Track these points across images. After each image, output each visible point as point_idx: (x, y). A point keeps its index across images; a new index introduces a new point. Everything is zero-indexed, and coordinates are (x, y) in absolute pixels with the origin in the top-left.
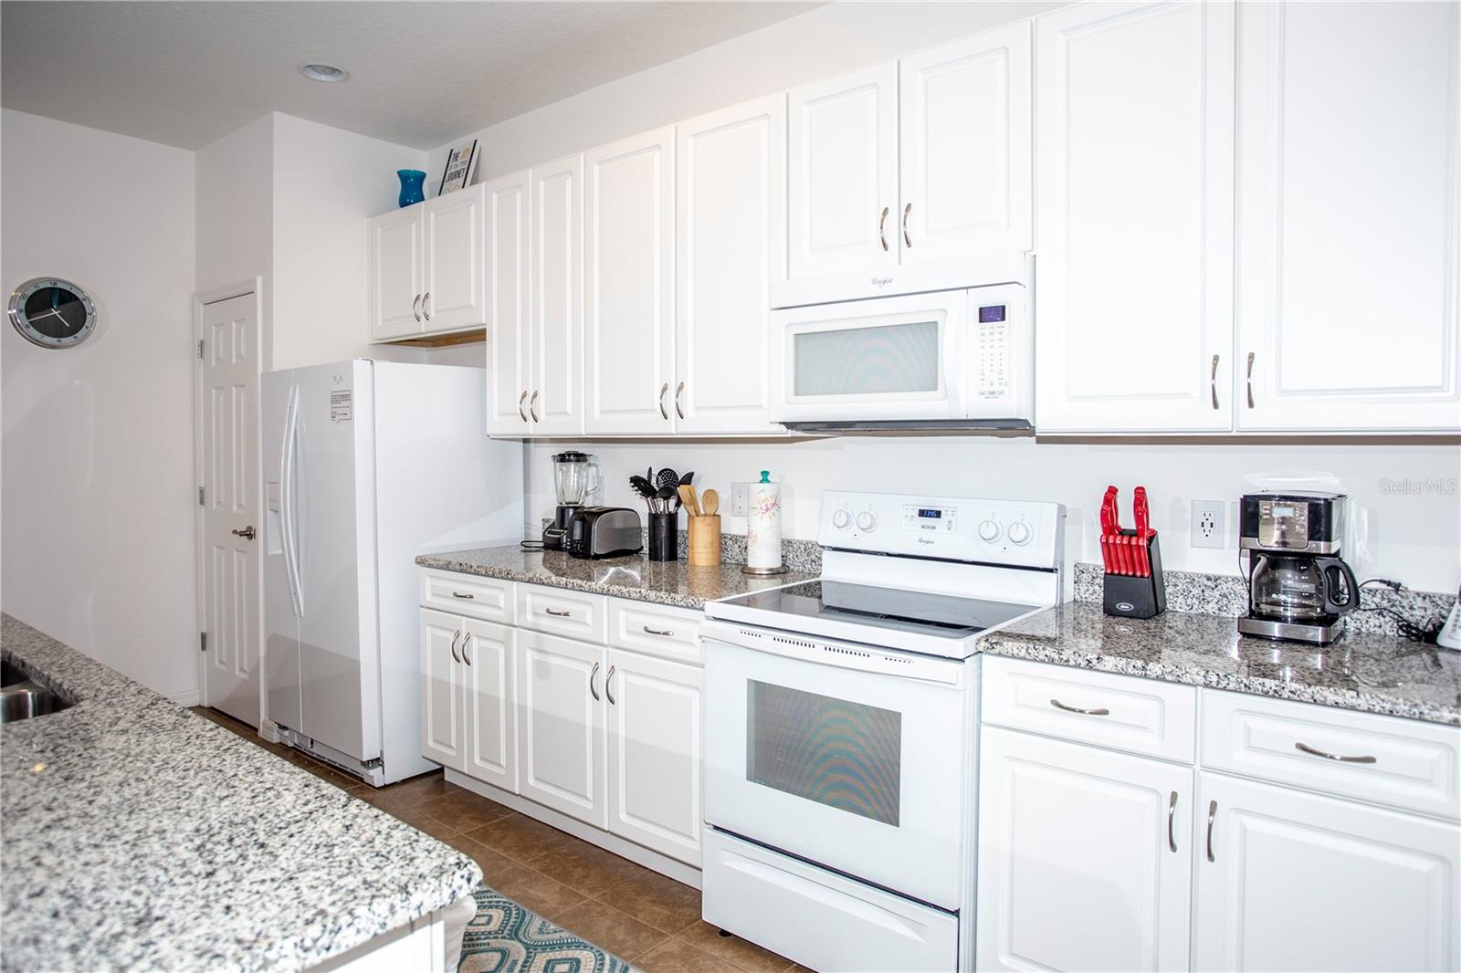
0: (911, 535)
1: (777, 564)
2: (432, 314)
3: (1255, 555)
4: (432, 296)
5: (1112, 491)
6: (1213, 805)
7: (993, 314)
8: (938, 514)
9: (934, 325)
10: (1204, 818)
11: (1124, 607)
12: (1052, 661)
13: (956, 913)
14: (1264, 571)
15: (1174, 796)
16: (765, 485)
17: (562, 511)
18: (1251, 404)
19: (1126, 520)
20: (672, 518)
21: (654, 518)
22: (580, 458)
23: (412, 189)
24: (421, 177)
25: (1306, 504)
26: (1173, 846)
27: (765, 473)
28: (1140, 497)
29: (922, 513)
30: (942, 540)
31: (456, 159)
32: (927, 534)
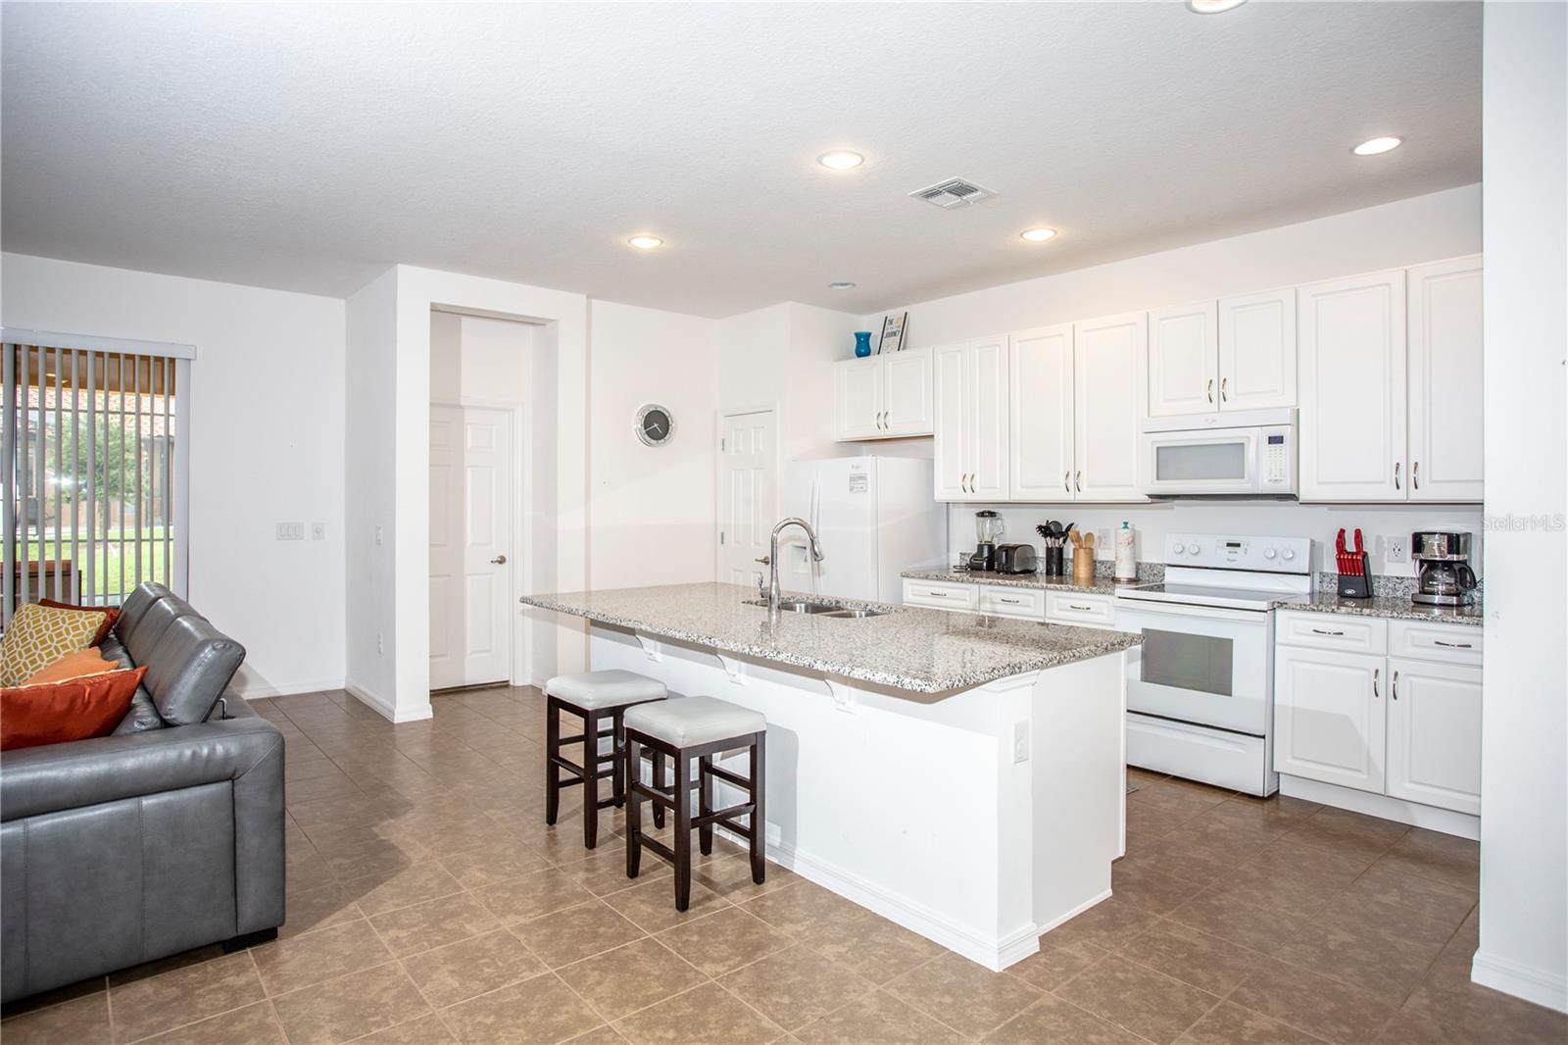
0: (1223, 557)
1: (1133, 576)
2: (890, 425)
3: (1422, 562)
4: (890, 413)
5: (1342, 531)
6: (1396, 674)
7: (1275, 440)
8: (1238, 545)
9: (1243, 444)
10: (1391, 682)
11: (1350, 592)
12: (1314, 610)
13: (1264, 737)
14: (1426, 571)
15: (1377, 671)
16: (1126, 530)
17: (980, 547)
18: (1416, 487)
19: (1350, 547)
20: (1060, 550)
21: (1049, 551)
22: (992, 514)
23: (863, 346)
24: (868, 336)
25: (1446, 537)
26: (1377, 695)
27: (1126, 523)
28: (1358, 534)
29: (1229, 545)
30: (1240, 559)
31: (891, 322)
32: (1232, 557)
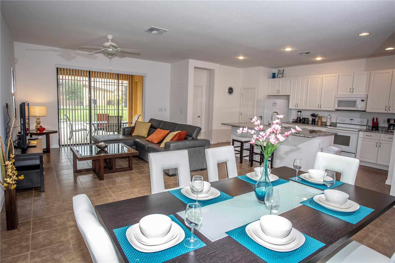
0: (349, 122)
1: (330, 125)
2: (280, 93)
3: (389, 124)
4: (280, 90)
5: (374, 118)
6: (381, 143)
7: (363, 101)
8: (353, 120)
9: (356, 101)
10: (380, 144)
11: (374, 129)
12: (366, 132)
13: (354, 153)
14: (389, 126)
15: (377, 143)
17: (298, 118)
18: (389, 110)
19: (375, 121)
20: (315, 119)
21: (313, 119)
22: (301, 112)
23: (274, 76)
24: (275, 74)
25: (394, 120)
26: (377, 146)
27: (329, 115)
28: (377, 119)
29: (351, 120)
30: (353, 122)
31: (280, 71)
32: (351, 122)
